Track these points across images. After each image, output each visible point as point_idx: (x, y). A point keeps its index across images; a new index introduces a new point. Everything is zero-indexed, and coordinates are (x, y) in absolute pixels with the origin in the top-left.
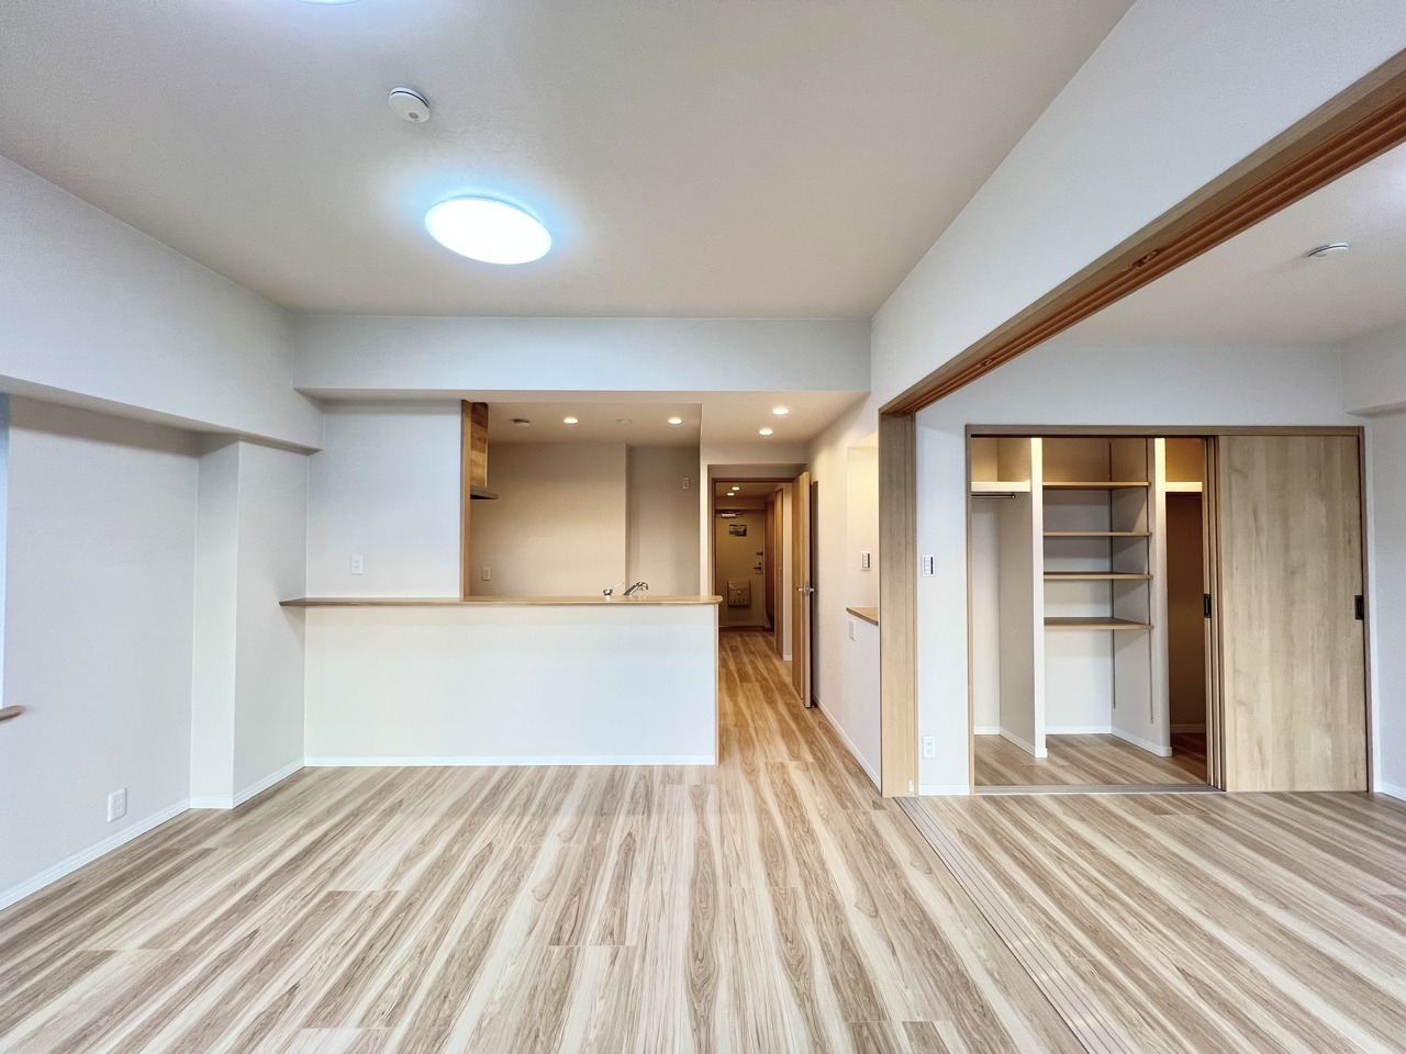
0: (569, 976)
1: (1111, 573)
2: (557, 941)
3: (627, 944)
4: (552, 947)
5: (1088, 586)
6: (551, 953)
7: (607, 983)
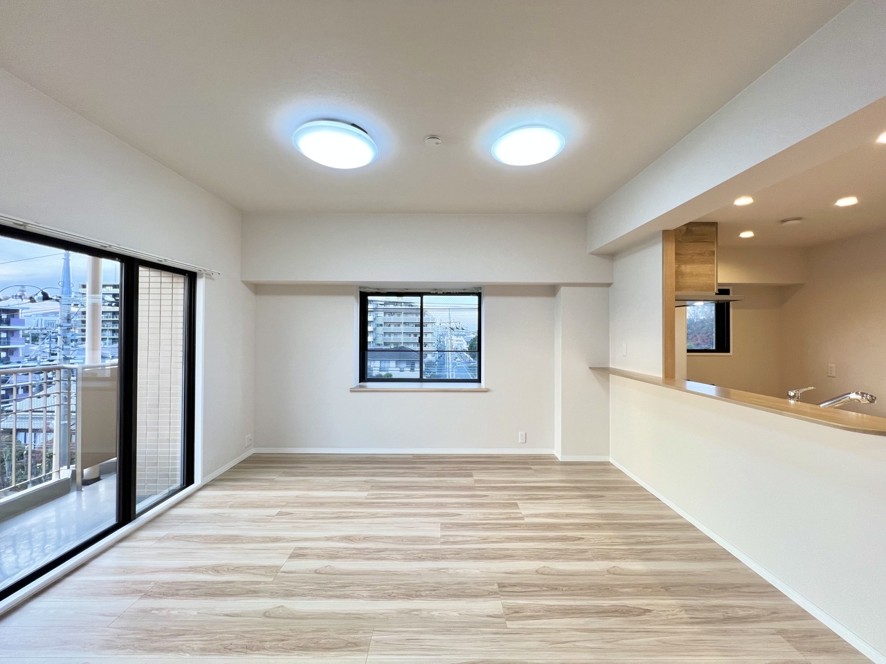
0: (476, 596)
2: (501, 586)
3: (507, 622)
4: (496, 584)
6: (493, 585)
7: (472, 615)
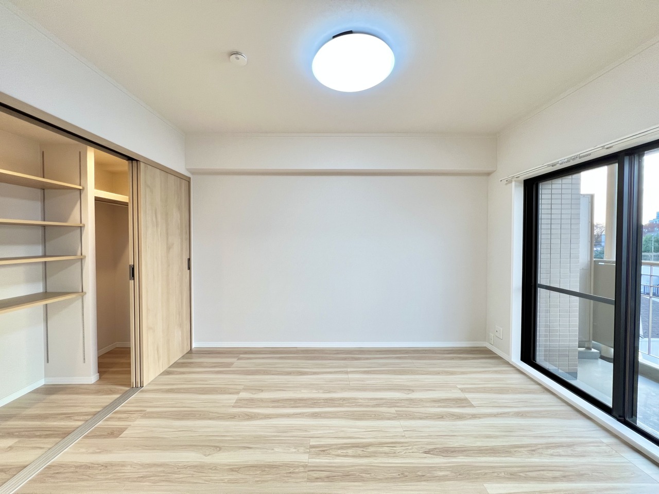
1: (45, 256)
5: (21, 269)
